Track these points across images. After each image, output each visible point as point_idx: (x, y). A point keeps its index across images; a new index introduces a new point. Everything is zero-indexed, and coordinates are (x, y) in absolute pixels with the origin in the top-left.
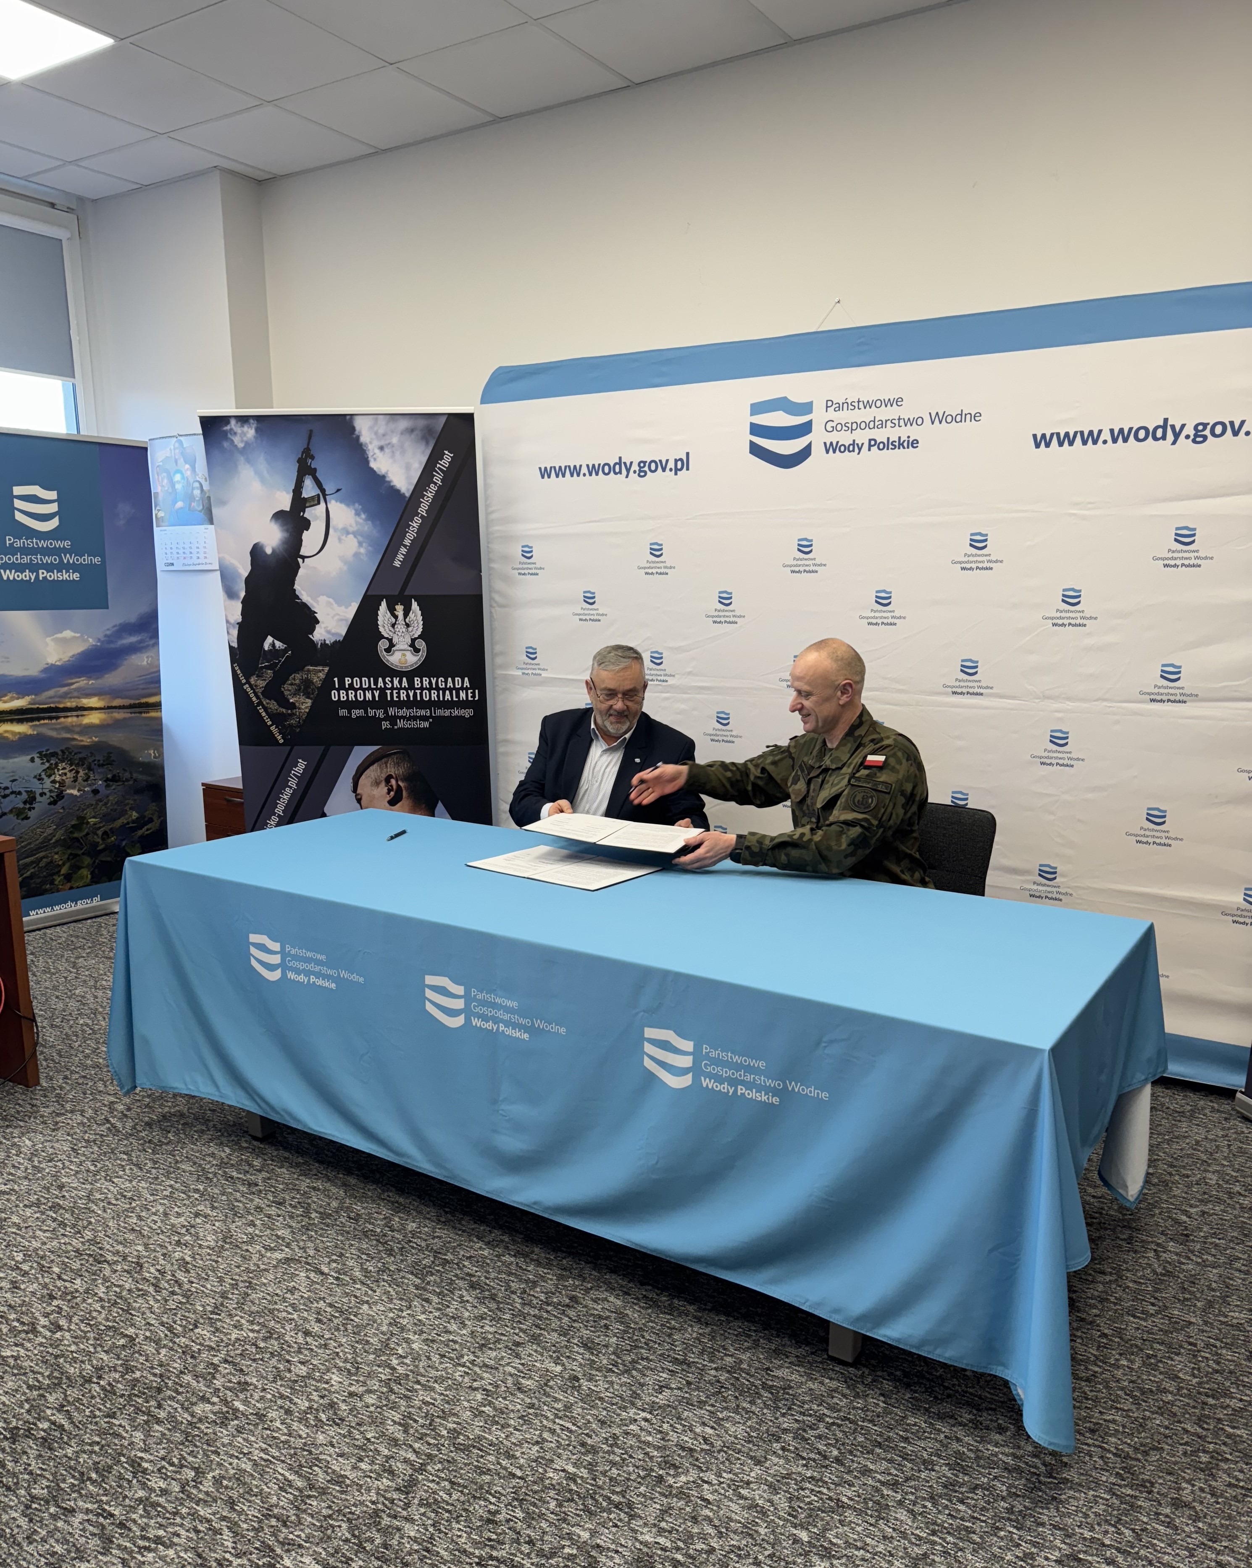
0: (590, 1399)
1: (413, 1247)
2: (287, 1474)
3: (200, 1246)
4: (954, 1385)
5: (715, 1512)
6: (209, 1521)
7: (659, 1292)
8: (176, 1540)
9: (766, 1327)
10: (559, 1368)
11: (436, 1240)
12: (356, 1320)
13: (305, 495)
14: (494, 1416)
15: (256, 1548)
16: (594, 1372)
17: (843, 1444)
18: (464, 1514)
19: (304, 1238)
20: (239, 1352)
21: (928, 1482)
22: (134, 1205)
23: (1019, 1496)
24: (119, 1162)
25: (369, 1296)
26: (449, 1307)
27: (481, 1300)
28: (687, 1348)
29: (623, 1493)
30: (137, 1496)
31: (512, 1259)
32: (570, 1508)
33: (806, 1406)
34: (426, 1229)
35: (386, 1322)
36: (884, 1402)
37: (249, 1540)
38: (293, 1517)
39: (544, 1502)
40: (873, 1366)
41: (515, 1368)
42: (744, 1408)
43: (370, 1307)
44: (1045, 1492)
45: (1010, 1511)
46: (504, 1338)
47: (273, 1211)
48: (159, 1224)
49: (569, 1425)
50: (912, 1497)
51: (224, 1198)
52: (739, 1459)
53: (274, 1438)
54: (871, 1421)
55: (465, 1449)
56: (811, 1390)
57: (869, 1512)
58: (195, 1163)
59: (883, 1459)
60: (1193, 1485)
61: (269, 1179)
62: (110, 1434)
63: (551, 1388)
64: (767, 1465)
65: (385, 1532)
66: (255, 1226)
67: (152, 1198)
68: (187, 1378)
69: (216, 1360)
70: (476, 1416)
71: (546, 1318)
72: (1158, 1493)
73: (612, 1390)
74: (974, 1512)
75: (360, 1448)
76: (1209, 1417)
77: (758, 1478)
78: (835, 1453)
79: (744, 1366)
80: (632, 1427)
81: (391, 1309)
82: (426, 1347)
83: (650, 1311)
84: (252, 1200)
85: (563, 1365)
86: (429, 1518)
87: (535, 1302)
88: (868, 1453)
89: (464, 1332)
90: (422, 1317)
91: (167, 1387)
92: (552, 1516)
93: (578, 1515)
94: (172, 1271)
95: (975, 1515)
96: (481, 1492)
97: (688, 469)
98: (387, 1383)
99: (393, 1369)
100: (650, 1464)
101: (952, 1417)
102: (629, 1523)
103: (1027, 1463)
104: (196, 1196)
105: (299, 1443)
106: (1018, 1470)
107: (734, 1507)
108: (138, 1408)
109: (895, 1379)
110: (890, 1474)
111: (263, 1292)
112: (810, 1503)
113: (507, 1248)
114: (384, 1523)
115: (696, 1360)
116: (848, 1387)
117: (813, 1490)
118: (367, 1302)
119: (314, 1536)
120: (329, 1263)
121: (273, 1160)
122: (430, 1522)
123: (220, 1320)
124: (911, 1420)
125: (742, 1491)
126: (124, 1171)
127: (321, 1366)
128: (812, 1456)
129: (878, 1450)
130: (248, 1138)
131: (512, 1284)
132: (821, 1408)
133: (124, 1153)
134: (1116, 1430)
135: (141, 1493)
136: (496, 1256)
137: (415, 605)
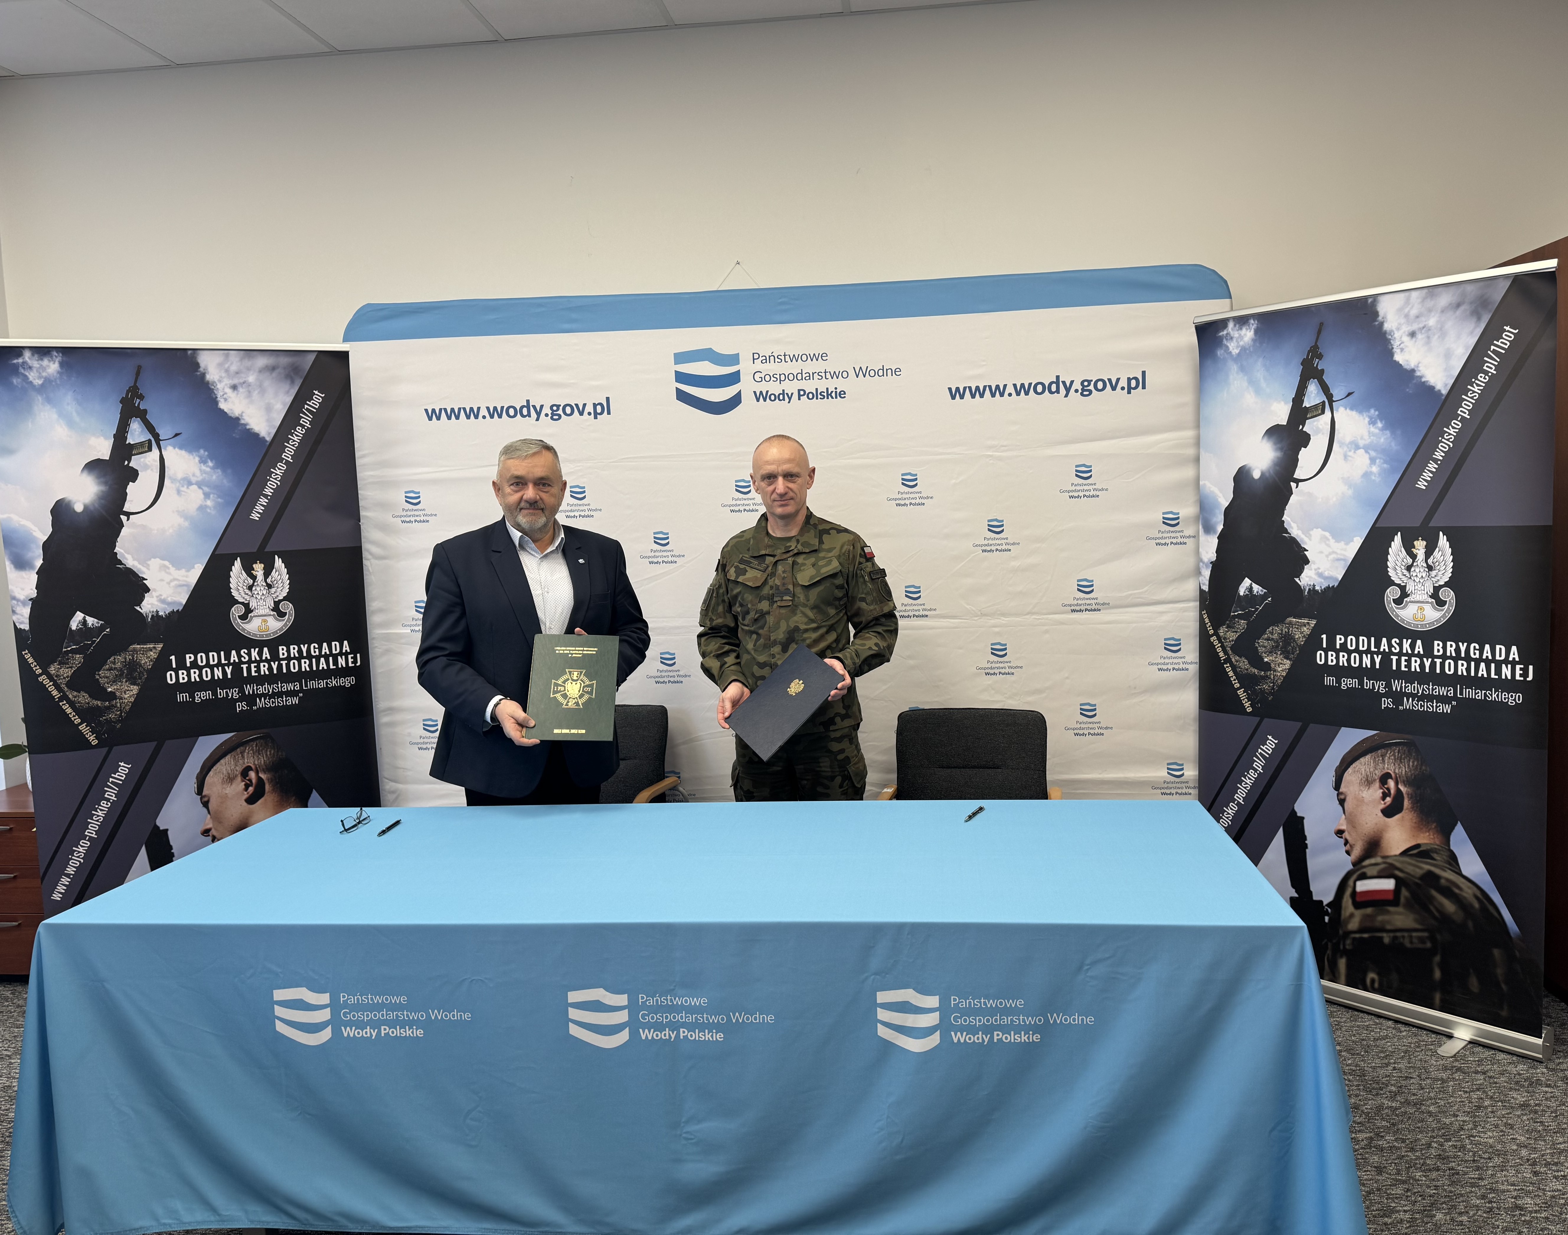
13: (131, 440)
97: (609, 413)
137: (279, 563)
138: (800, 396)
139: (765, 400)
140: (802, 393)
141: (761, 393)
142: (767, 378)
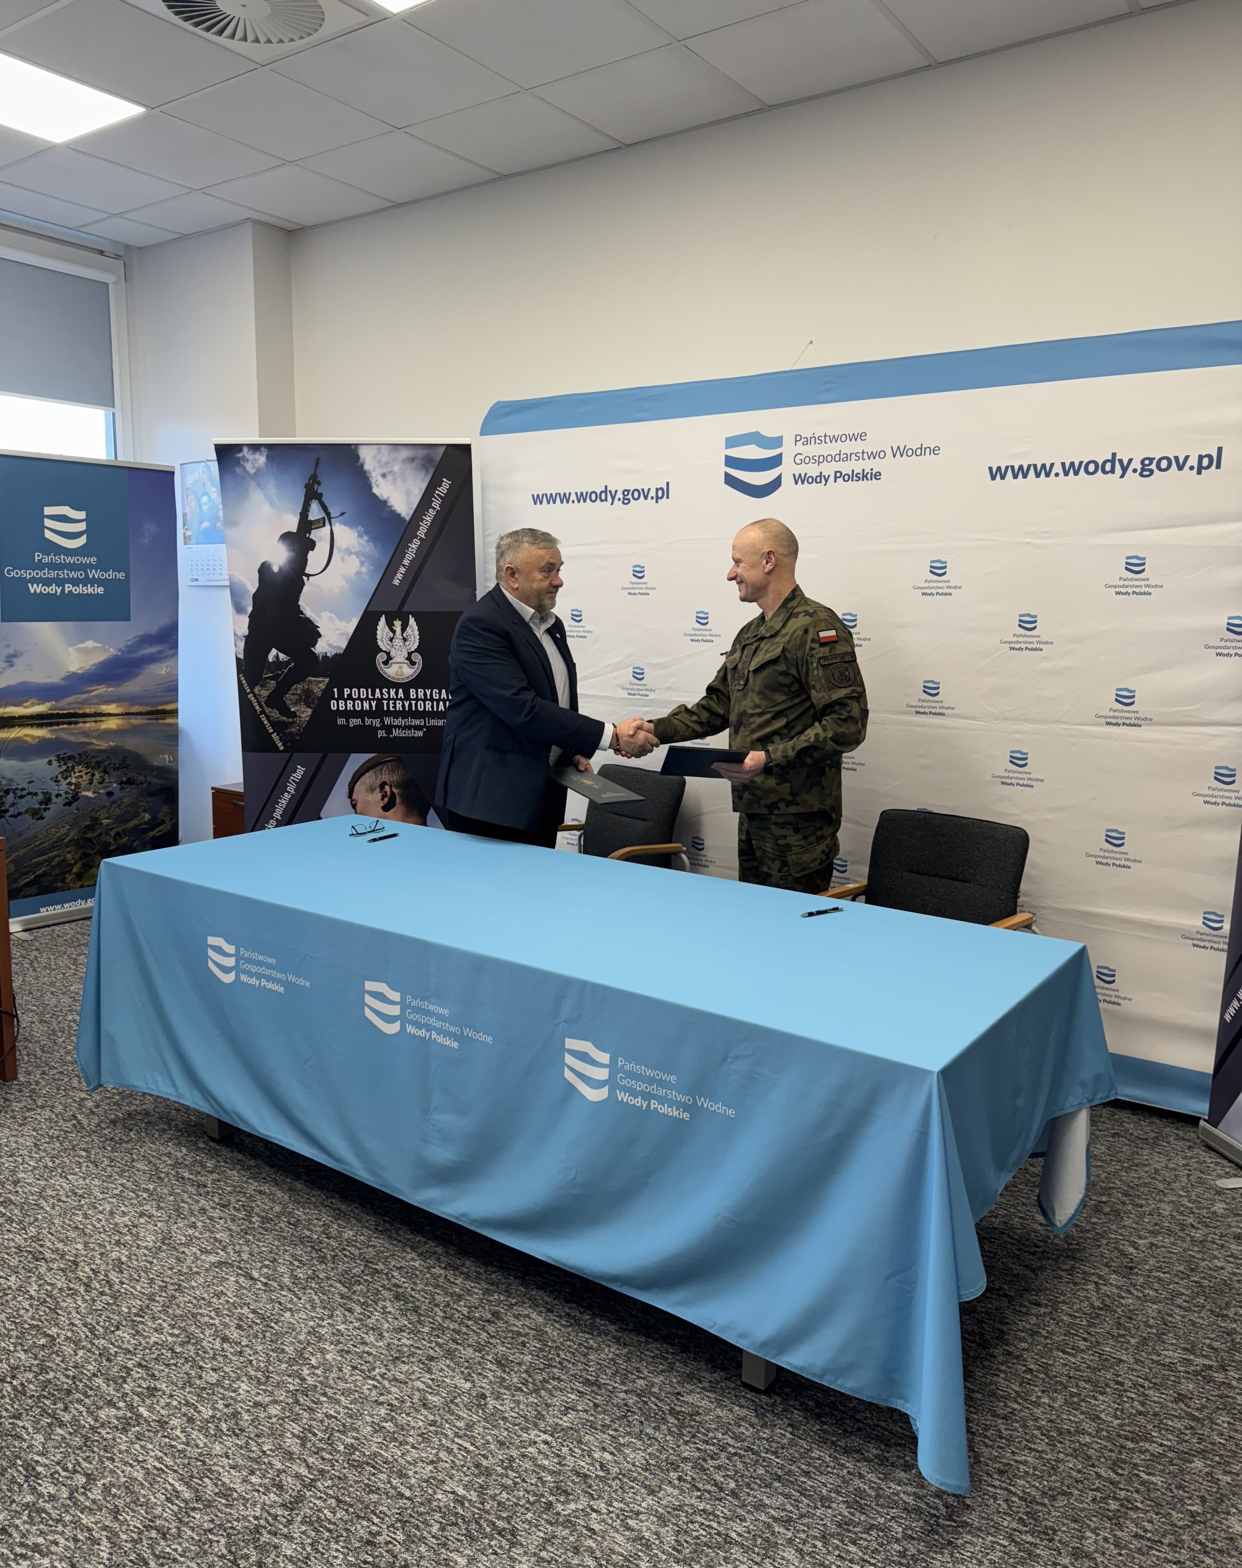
0: (493, 1419)
1: (346, 1256)
2: (177, 1484)
3: (139, 1247)
4: (866, 1418)
5: (599, 1544)
6: (89, 1530)
7: (582, 1310)
8: (53, 1548)
9: (685, 1349)
10: (468, 1385)
11: (370, 1249)
12: (276, 1327)
13: (311, 517)
14: (394, 1432)
15: (131, 1561)
16: (502, 1391)
17: (742, 1476)
18: (345, 1534)
19: (241, 1242)
20: (154, 1356)
21: (822, 1520)
22: (83, 1202)
23: (913, 1538)
24: (77, 1159)
25: (293, 1303)
26: (370, 1317)
27: (403, 1312)
28: (601, 1368)
29: (508, 1520)
30: (25, 1501)
31: (442, 1272)
32: (452, 1533)
33: (711, 1434)
34: (362, 1238)
35: (305, 1330)
36: (791, 1433)
37: (125, 1552)
38: (174, 1530)
39: (428, 1525)
40: (787, 1394)
41: (424, 1383)
42: (647, 1434)
43: (293, 1315)
44: (941, 1536)
45: (902, 1554)
46: (419, 1352)
47: (216, 1214)
48: (103, 1223)
49: (467, 1445)
50: (803, 1536)
51: (172, 1198)
52: (633, 1488)
53: (172, 1446)
54: (775, 1453)
55: (358, 1466)
56: (719, 1417)
57: (756, 1550)
58: (150, 1162)
59: (781, 1494)
60: (1098, 1535)
61: (219, 1181)
62: (11, 1436)
63: (457, 1405)
64: (660, 1495)
65: (262, 1549)
66: (195, 1227)
67: (101, 1196)
68: (99, 1381)
69: (130, 1364)
70: (376, 1431)
71: (465, 1333)
72: (1060, 1541)
73: (517, 1410)
74: (865, 1554)
75: (255, 1460)
76: (1125, 1462)
77: (649, 1509)
78: (732, 1485)
79: (655, 1390)
80: (530, 1449)
81: (312, 1318)
82: (340, 1358)
83: (570, 1329)
84: (197, 1202)
85: (473, 1382)
86: (308, 1537)
87: (456, 1316)
88: (766, 1486)
89: (381, 1344)
90: (342, 1327)
91: (77, 1389)
92: (433, 1540)
93: (459, 1540)
94: (105, 1271)
95: (866, 1557)
96: (366, 1512)
97: (667, 497)
98: (294, 1393)
99: (303, 1380)
100: (541, 1489)
101: (858, 1452)
102: (509, 1551)
103: (927, 1504)
104: (145, 1195)
105: (193, 1452)
106: (918, 1511)
107: (619, 1539)
108: (44, 1410)
109: (806, 1409)
110: (785, 1510)
111: (189, 1295)
112: (697, 1538)
113: (438, 1260)
114: (263, 1539)
115: (608, 1381)
116: (757, 1416)
117: (702, 1524)
118: (290, 1310)
119: (191, 1550)
120: (261, 1268)
121: (226, 1162)
122: (309, 1541)
123: (143, 1323)
124: (816, 1453)
125: (630, 1522)
126: (80, 1168)
127: (232, 1374)
128: (708, 1487)
129: (776, 1484)
130: (206, 1139)
131: (437, 1297)
132: (727, 1437)
133: (84, 1150)
134: (1026, 1473)
135: (29, 1498)
136: (427, 1268)
137: (412, 621)
138: (836, 478)
139: (803, 483)
140: (838, 475)
141: (800, 475)
142: (807, 460)
